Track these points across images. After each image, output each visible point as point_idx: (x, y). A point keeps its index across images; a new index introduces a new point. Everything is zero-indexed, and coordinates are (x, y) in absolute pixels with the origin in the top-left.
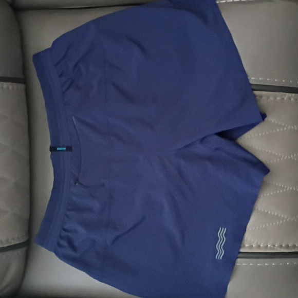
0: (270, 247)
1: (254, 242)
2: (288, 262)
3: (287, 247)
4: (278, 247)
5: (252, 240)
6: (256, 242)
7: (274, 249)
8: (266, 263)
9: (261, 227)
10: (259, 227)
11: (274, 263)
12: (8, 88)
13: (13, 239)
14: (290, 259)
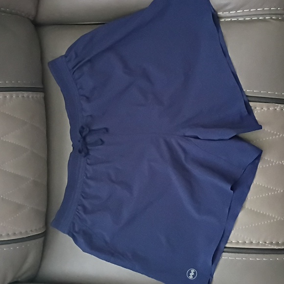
0: (262, 244)
1: (247, 238)
2: (278, 258)
3: (277, 244)
4: (269, 244)
5: (245, 237)
6: (249, 238)
7: (265, 245)
8: (258, 258)
9: (253, 225)
10: (252, 225)
11: (265, 258)
12: (28, 97)
13: (31, 231)
14: (280, 255)
